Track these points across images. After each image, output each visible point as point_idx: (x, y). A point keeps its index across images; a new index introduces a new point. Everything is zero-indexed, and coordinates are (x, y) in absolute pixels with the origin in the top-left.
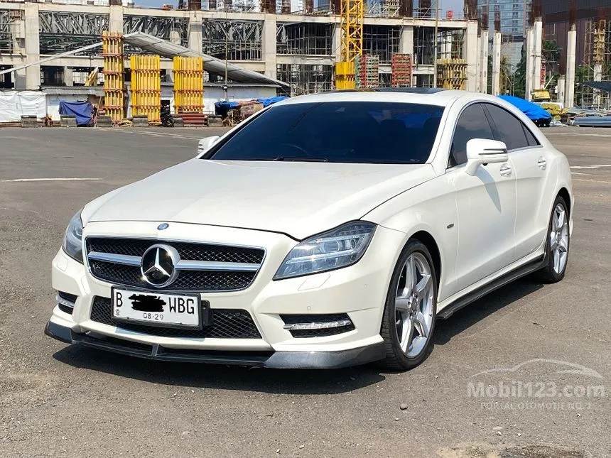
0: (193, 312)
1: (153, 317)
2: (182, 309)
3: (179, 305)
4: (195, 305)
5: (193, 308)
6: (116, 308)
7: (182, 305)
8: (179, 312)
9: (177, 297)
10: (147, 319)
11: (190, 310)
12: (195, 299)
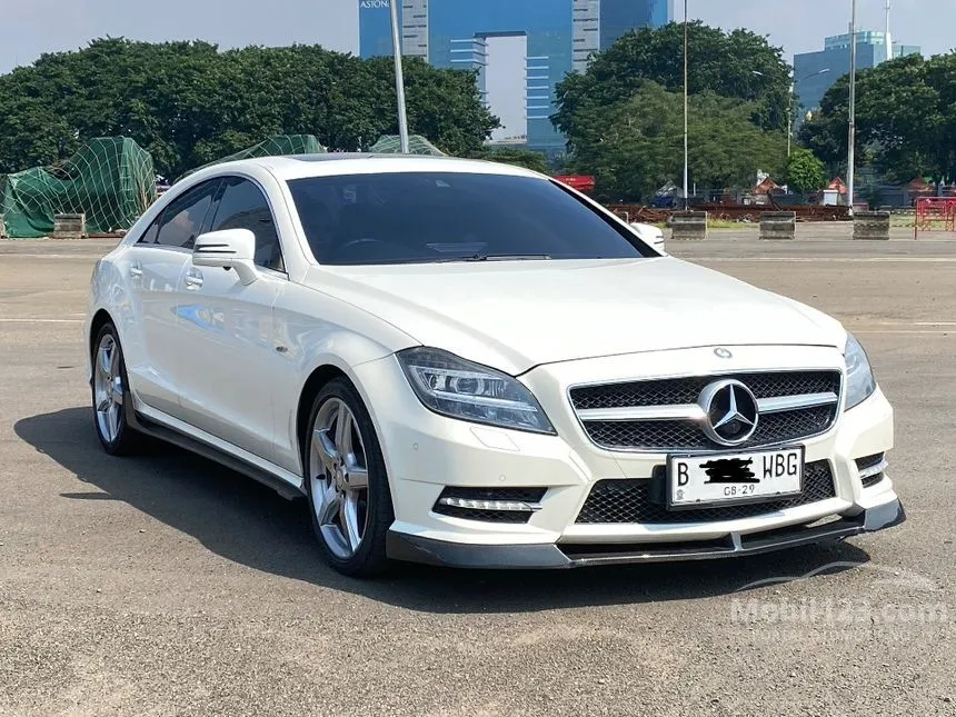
0: (795, 473)
1: (739, 491)
2: (780, 469)
3: (777, 465)
4: (798, 462)
5: (794, 466)
6: (675, 487)
7: (781, 465)
8: (777, 475)
9: (775, 454)
10: (731, 496)
11: (792, 470)
12: (798, 452)
